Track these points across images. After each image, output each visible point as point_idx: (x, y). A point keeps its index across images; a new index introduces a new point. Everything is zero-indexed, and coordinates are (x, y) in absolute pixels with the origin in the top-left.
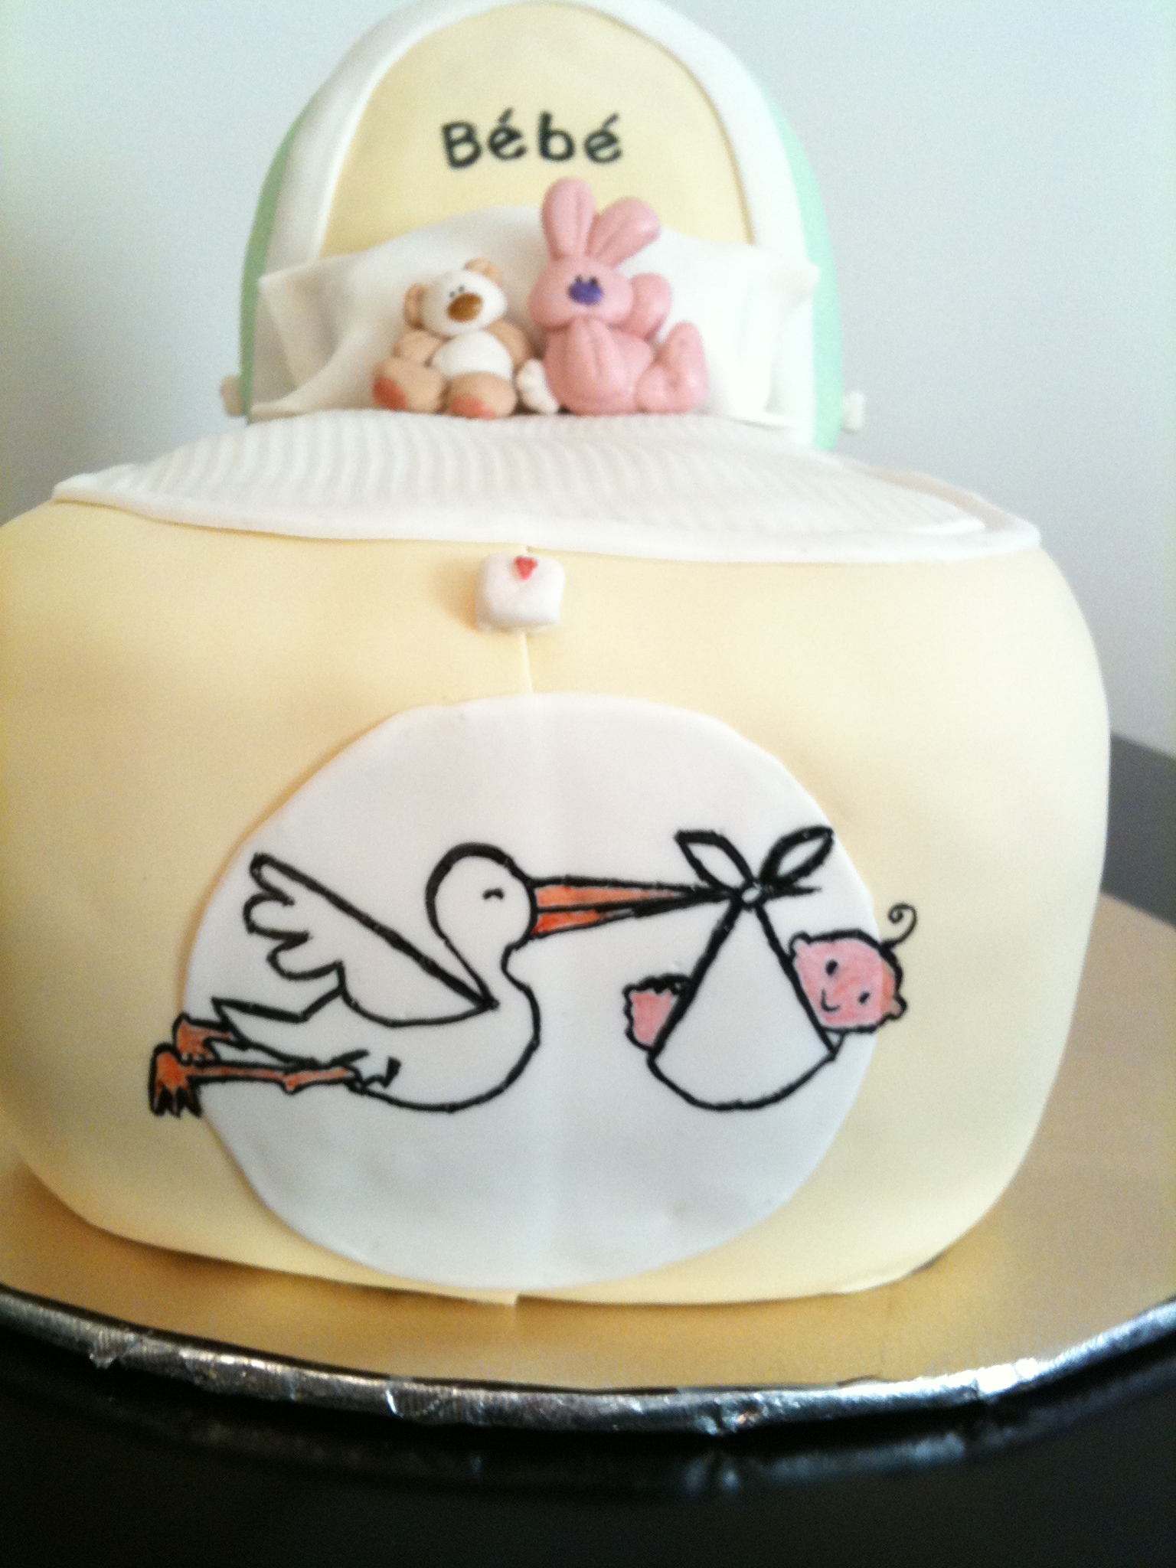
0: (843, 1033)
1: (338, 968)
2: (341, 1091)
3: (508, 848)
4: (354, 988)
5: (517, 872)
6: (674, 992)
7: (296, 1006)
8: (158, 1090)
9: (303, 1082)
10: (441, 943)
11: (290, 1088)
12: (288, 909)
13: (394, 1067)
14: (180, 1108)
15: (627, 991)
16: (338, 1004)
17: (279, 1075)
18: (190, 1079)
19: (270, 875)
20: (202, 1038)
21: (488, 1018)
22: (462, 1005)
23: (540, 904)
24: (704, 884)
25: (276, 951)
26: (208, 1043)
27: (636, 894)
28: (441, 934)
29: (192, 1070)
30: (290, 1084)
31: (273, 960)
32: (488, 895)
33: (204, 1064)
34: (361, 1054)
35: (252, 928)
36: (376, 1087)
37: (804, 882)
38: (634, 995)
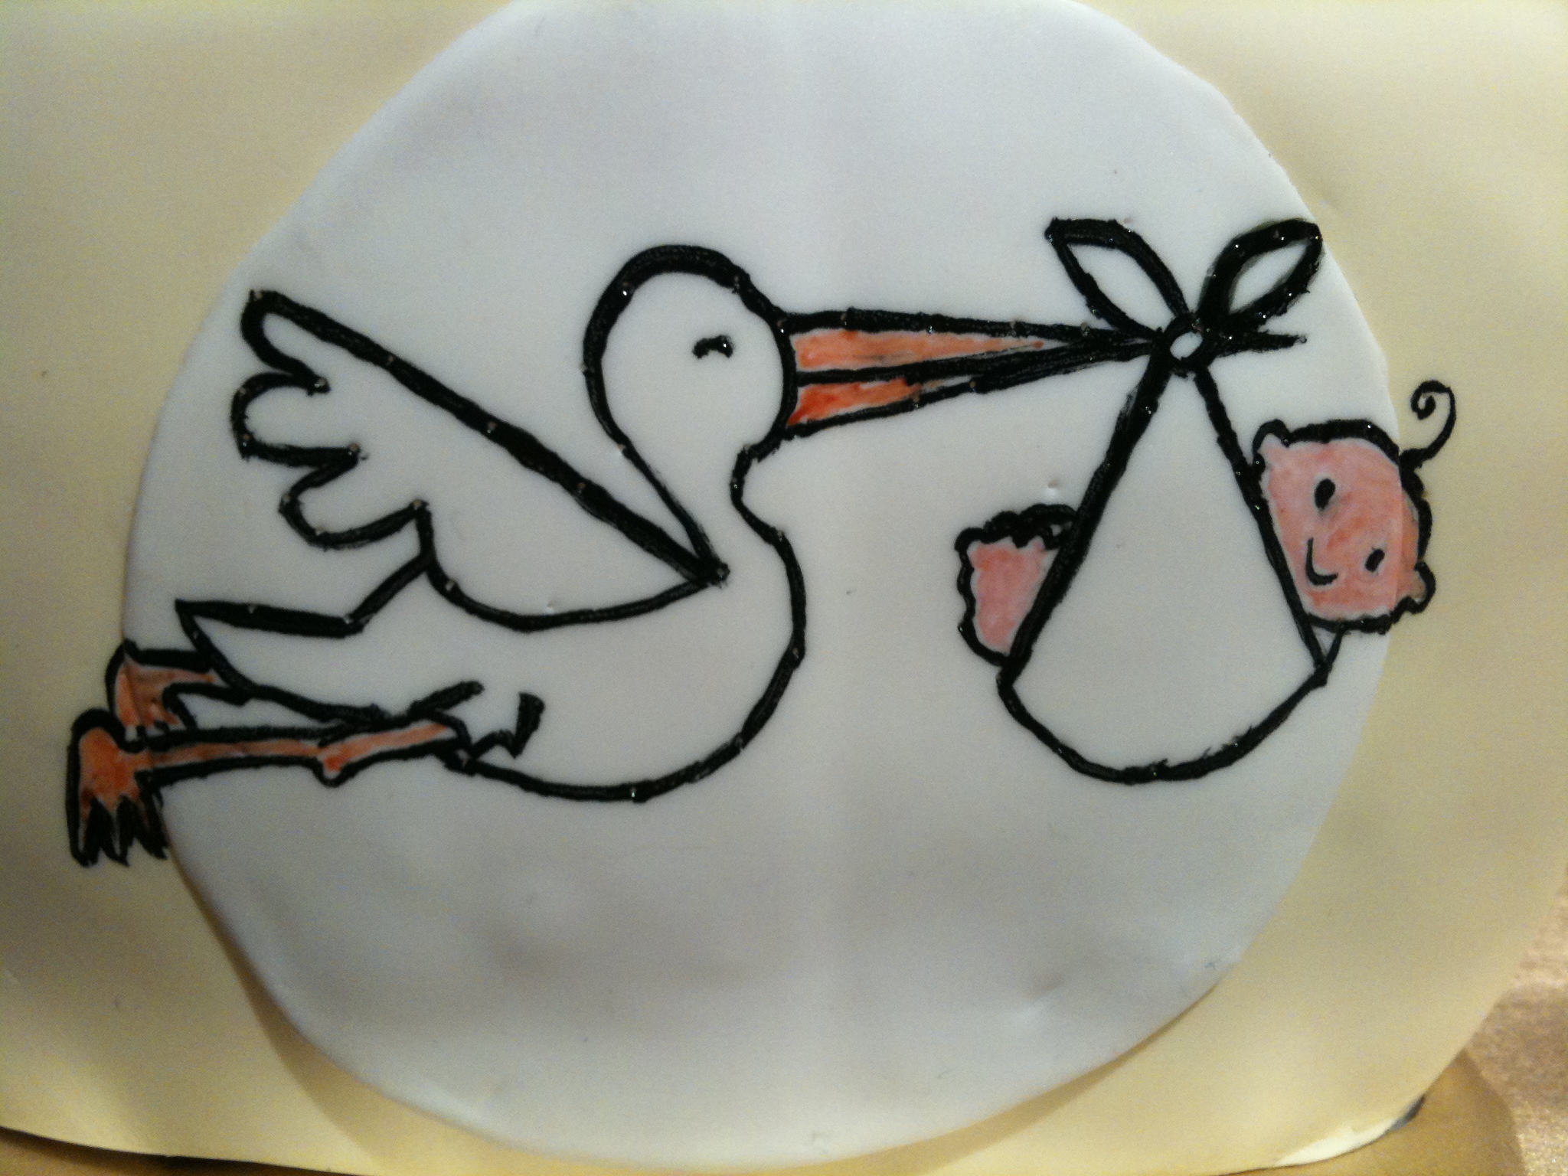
0: (1341, 628)
1: (418, 515)
2: (430, 769)
3: (738, 256)
4: (451, 556)
5: (756, 301)
6: (1050, 543)
7: (338, 602)
8: (85, 811)
9: (356, 758)
10: (616, 452)
11: (331, 773)
12: (318, 398)
13: (531, 710)
14: (126, 844)
15: (964, 540)
16: (420, 590)
17: (309, 746)
18: (140, 776)
19: (283, 334)
20: (160, 688)
21: (709, 599)
22: (660, 576)
23: (800, 367)
24: (1101, 324)
25: (298, 488)
26: (171, 699)
27: (977, 344)
28: (617, 435)
29: (141, 761)
30: (332, 762)
31: (291, 511)
32: (702, 349)
33: (168, 741)
34: (468, 690)
35: (251, 447)
36: (498, 757)
37: (1276, 325)
38: (974, 549)
